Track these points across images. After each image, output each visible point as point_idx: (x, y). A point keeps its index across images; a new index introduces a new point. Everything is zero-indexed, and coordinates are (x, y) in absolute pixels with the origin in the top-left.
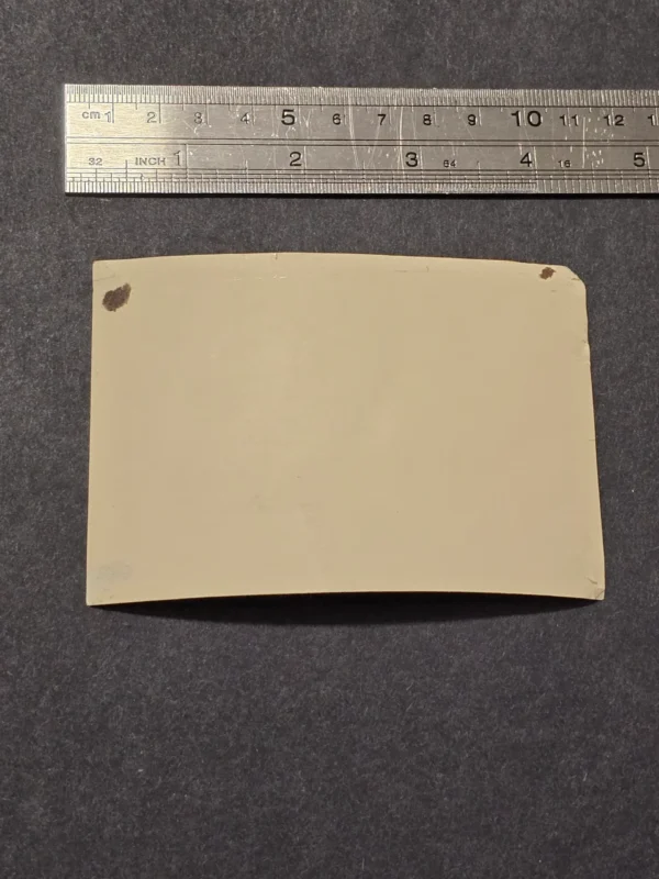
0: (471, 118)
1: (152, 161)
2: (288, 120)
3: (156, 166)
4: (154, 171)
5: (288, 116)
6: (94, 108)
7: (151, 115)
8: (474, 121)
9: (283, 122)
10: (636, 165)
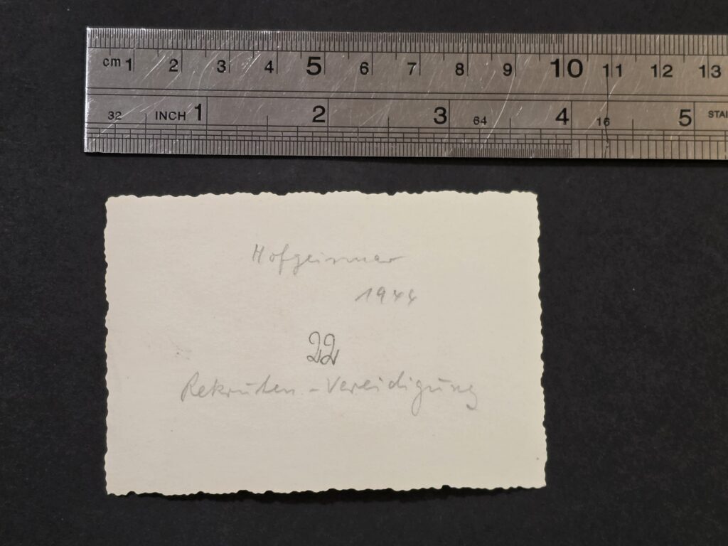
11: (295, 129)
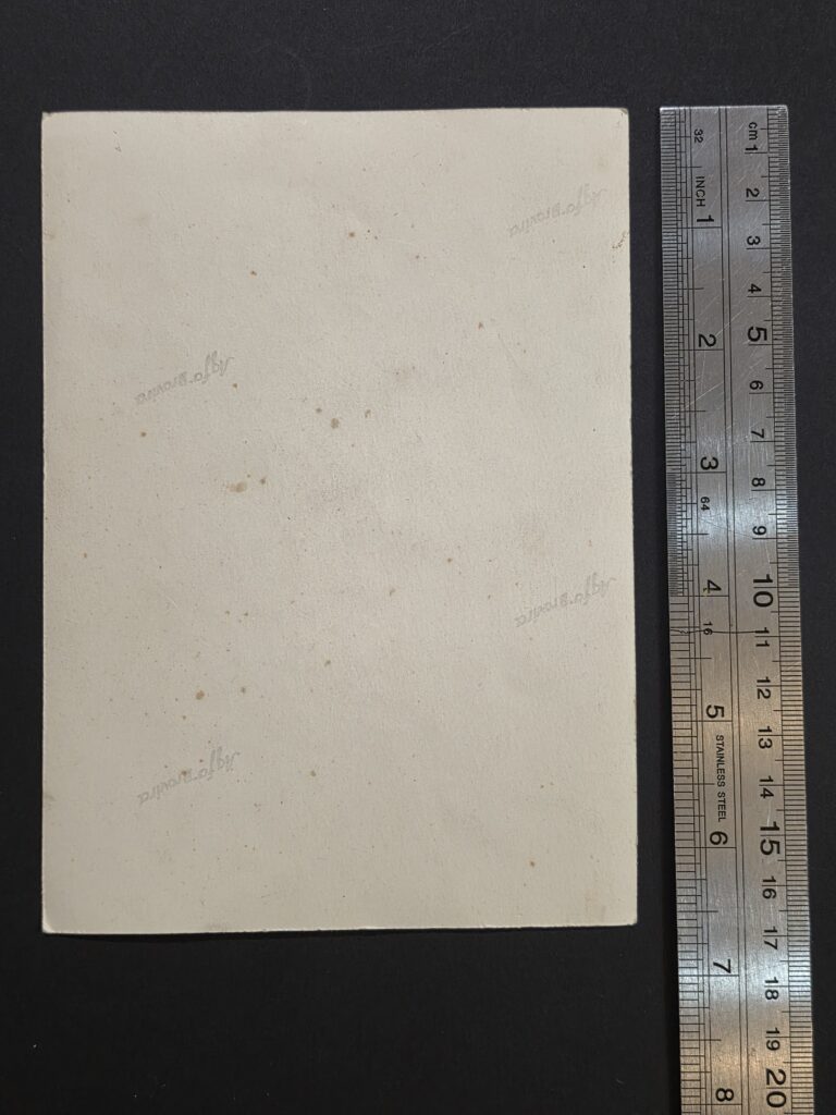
0: (762, 530)
1: (700, 193)
2: (754, 334)
3: (695, 197)
4: (689, 195)
5: (757, 334)
6: (762, 135)
7: (755, 193)
8: (759, 533)
9: (752, 328)
10: (710, 707)
11: (691, 317)
